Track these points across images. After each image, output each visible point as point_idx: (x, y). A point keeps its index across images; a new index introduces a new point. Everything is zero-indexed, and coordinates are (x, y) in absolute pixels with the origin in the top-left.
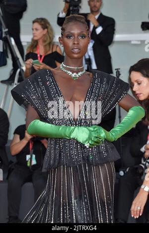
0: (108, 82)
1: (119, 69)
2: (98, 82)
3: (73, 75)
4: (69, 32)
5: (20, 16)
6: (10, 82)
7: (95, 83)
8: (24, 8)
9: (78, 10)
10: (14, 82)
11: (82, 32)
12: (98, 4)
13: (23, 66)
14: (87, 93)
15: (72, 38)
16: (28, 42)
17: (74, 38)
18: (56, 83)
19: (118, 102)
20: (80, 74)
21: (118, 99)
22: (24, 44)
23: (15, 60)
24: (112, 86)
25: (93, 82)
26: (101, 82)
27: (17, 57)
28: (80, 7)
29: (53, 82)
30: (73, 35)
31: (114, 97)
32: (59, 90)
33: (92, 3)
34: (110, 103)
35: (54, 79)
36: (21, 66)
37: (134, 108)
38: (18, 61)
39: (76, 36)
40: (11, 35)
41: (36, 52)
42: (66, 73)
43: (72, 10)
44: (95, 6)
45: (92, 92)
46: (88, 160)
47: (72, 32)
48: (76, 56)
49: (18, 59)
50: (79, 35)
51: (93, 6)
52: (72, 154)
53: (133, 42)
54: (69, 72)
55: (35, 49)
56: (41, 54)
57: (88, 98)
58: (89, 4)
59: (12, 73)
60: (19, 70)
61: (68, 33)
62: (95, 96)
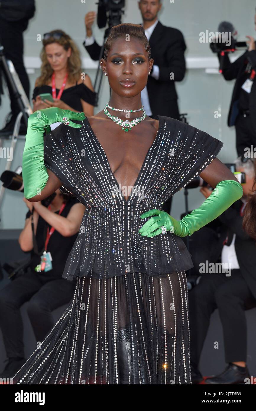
0: (183, 138)
1: (186, 114)
2: (167, 137)
3: (124, 124)
4: (116, 54)
5: (23, 25)
6: (7, 133)
7: (161, 139)
8: (31, 12)
9: (120, 18)
10: (12, 134)
11: (138, 54)
12: (153, 8)
13: (28, 108)
14: (147, 155)
15: (122, 63)
16: (36, 69)
17: (125, 64)
18: (96, 140)
19: (199, 172)
20: (135, 122)
21: (200, 167)
22: (29, 71)
23: (14, 97)
24: (189, 145)
25: (158, 138)
26: (172, 138)
27: (18, 93)
28: (123, 12)
29: (91, 138)
30: (123, 58)
31: (192, 163)
32: (101, 150)
33: (144, 6)
34: (185, 173)
35: (93, 134)
36: (24, 107)
37: (224, 183)
38: (19, 100)
39: (128, 60)
40: (8, 58)
41: (50, 85)
42: (112, 120)
43: (110, 17)
44: (148, 12)
45: (155, 154)
46: (143, 266)
47: (122, 53)
48: (127, 92)
49: (20, 96)
50: (133, 58)
51: (145, 11)
52: (117, 256)
53: (208, 71)
54: (117, 120)
55: (49, 81)
56: (59, 87)
57: (148, 163)
58: (140, 8)
59: (9, 119)
60: (20, 115)
61: (116, 56)
62: (160, 160)
